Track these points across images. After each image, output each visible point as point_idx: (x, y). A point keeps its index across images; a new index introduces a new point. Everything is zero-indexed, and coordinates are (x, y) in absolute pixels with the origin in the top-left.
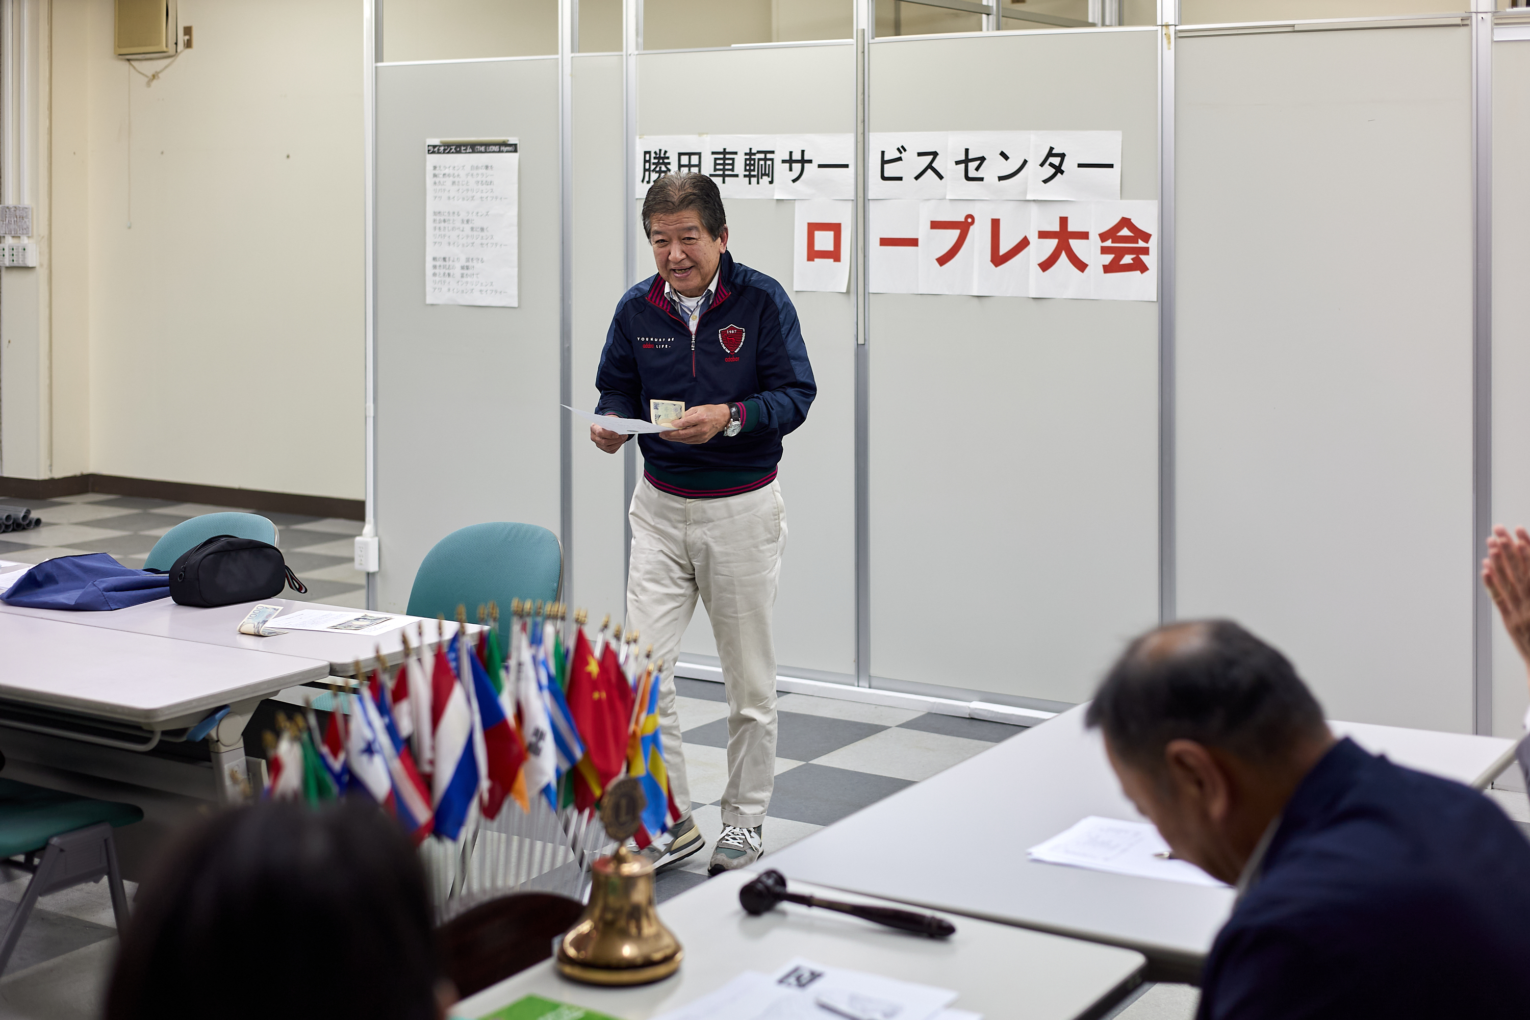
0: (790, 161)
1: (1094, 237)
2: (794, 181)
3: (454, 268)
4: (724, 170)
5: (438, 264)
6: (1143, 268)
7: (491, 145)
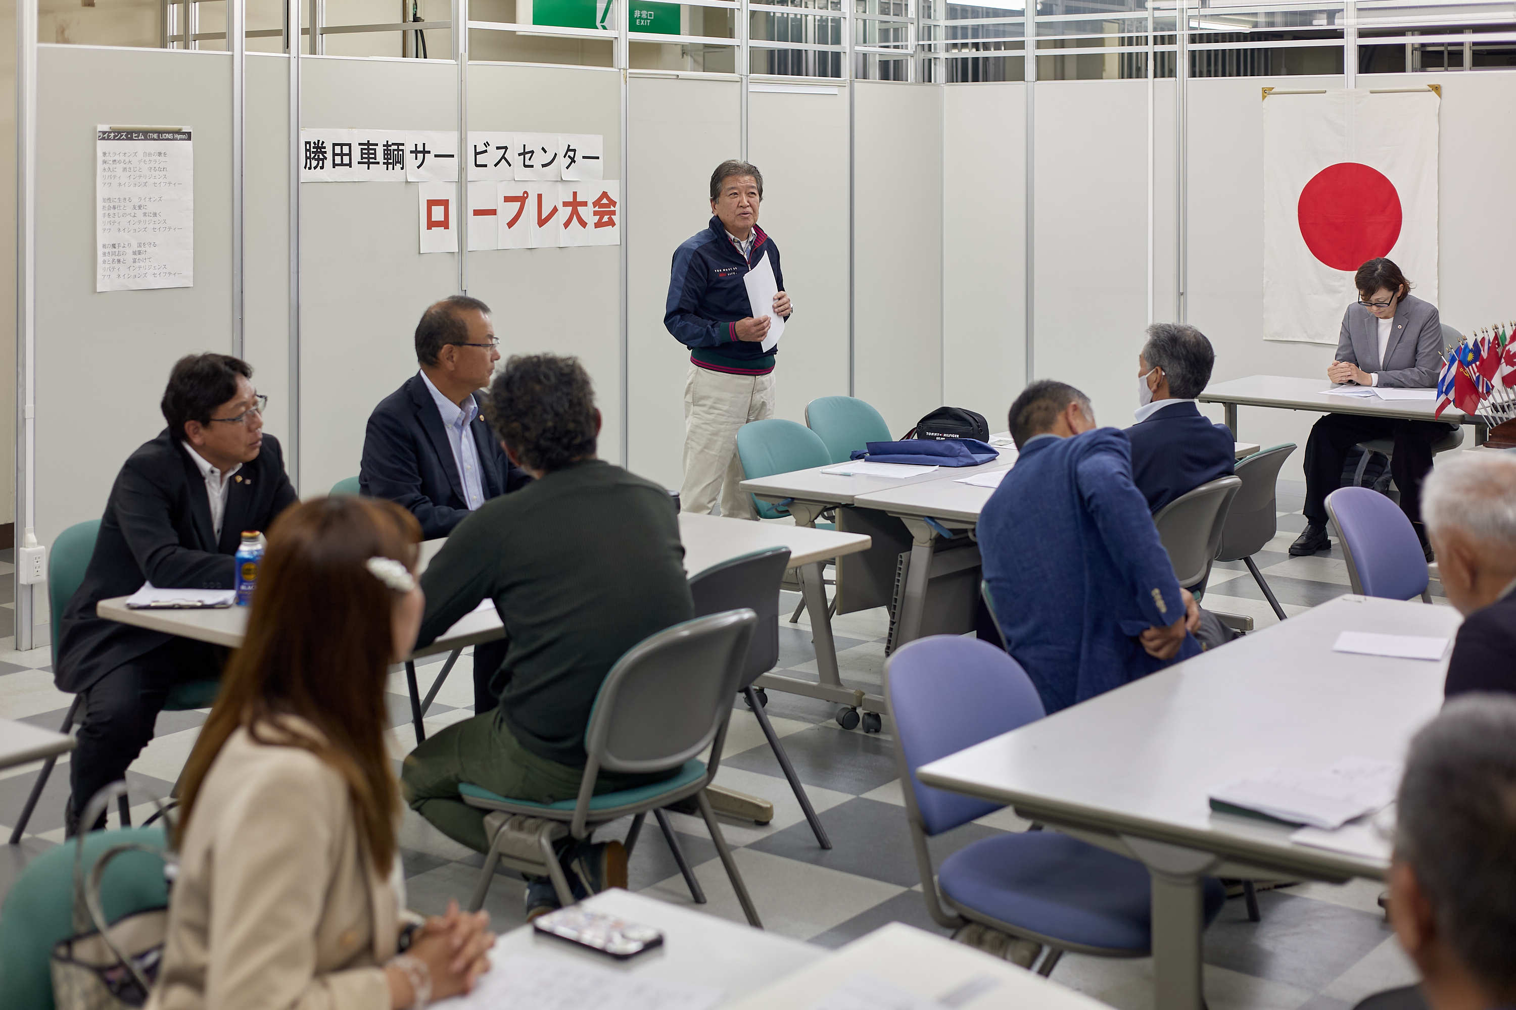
0: (416, 152)
1: (590, 204)
2: (418, 167)
3: (124, 253)
4: (369, 158)
5: (107, 250)
6: (613, 224)
7: (164, 133)
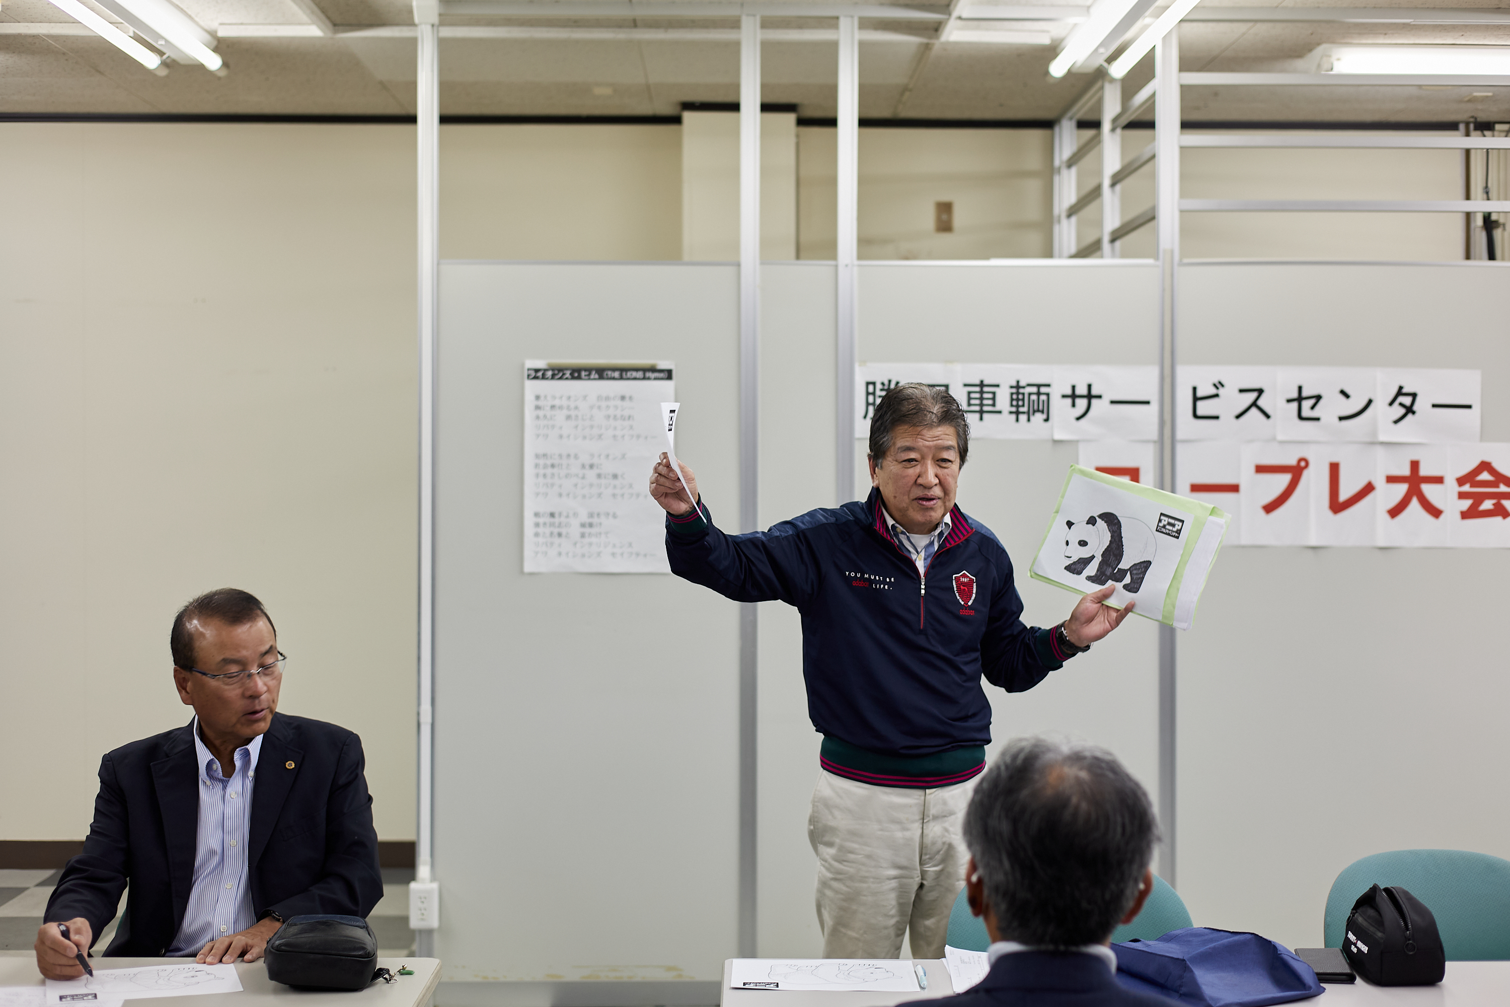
0: (1073, 396)
1: (1450, 482)
2: (1078, 419)
3: (567, 525)
5: (541, 520)
6: (1505, 514)
7: (630, 370)
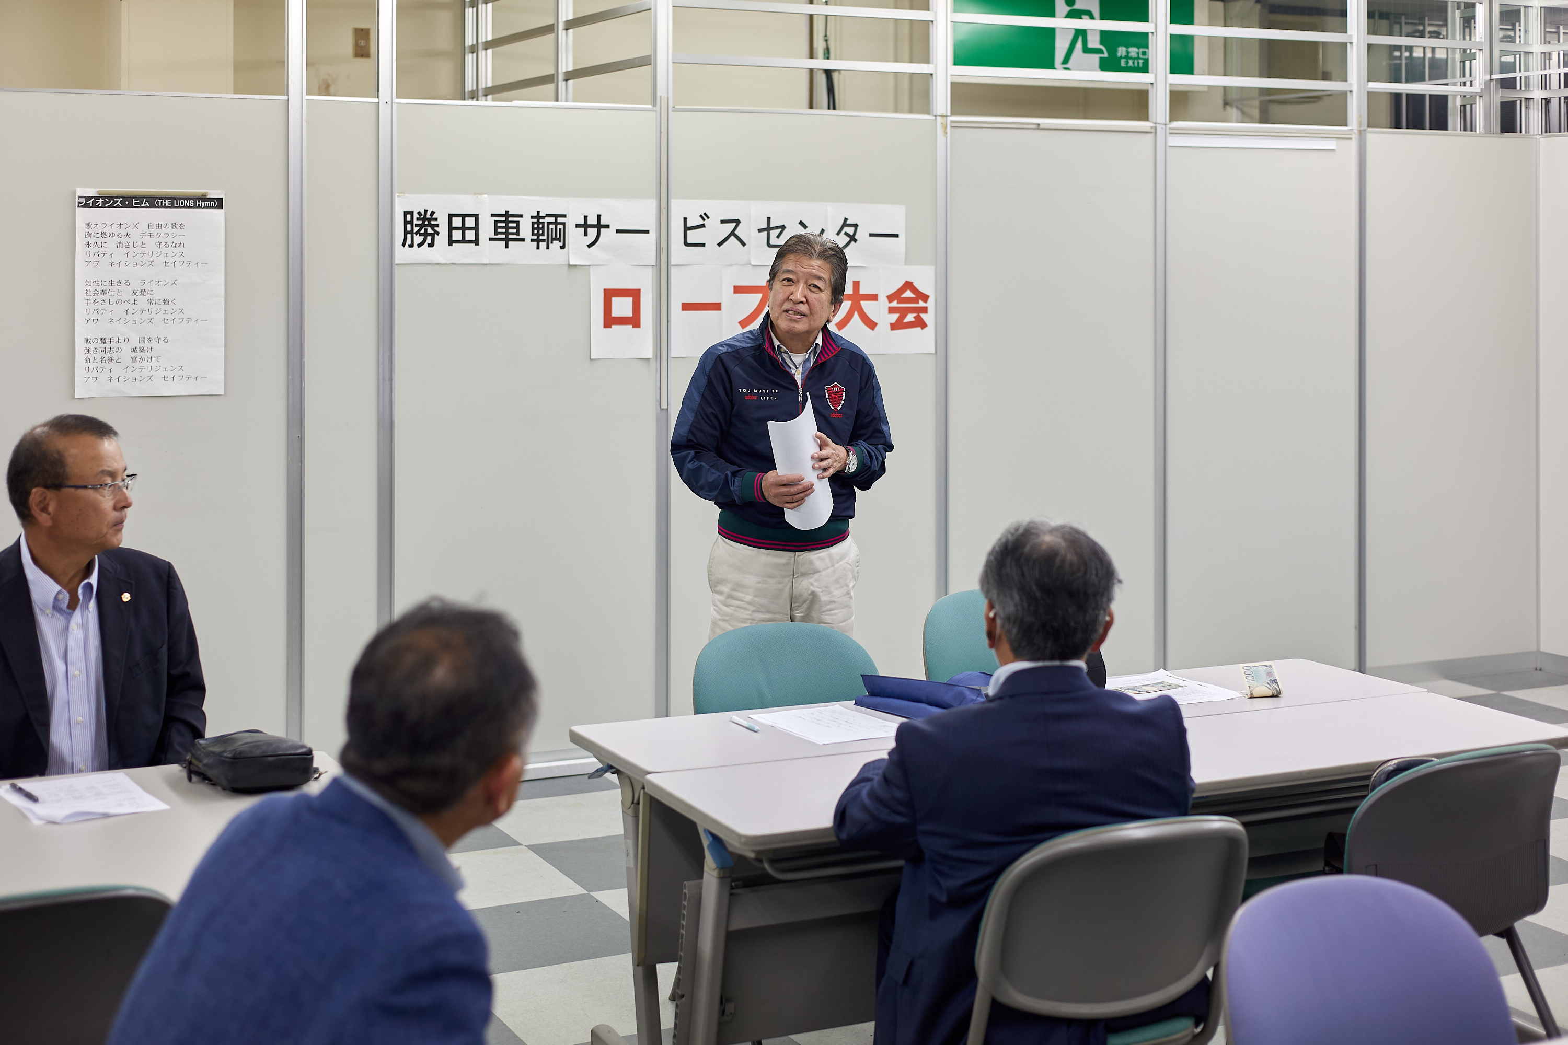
0: (585, 226)
1: (883, 298)
2: (589, 246)
3: (118, 350)
6: (923, 325)
7: (181, 199)
